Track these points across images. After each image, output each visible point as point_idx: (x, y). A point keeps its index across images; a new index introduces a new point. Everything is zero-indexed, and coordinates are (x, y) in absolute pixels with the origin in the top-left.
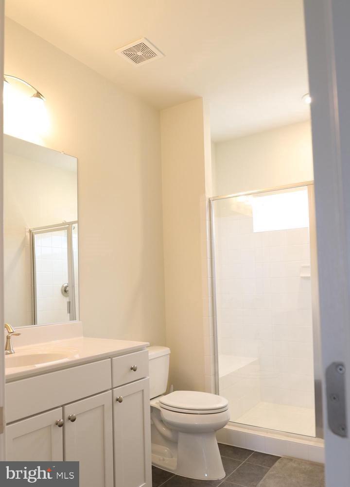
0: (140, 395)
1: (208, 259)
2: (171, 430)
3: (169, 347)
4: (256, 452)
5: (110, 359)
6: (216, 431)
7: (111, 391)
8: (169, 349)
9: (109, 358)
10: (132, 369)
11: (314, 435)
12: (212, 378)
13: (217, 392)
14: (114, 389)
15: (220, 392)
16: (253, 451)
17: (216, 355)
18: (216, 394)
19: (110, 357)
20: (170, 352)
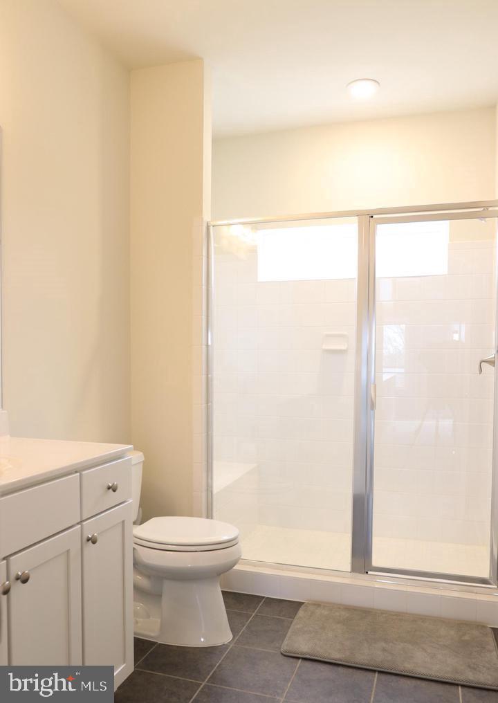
0: (120, 529)
1: (203, 317)
2: (149, 577)
3: (141, 451)
4: (268, 598)
5: (78, 474)
6: (220, 574)
7: (80, 526)
8: (141, 453)
9: (76, 472)
10: (109, 488)
11: (349, 569)
12: (204, 495)
13: (209, 515)
14: (85, 523)
15: (214, 515)
16: (264, 597)
17: (210, 461)
18: (207, 518)
19: (78, 470)
20: (143, 459)
